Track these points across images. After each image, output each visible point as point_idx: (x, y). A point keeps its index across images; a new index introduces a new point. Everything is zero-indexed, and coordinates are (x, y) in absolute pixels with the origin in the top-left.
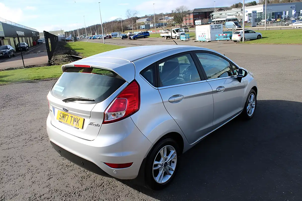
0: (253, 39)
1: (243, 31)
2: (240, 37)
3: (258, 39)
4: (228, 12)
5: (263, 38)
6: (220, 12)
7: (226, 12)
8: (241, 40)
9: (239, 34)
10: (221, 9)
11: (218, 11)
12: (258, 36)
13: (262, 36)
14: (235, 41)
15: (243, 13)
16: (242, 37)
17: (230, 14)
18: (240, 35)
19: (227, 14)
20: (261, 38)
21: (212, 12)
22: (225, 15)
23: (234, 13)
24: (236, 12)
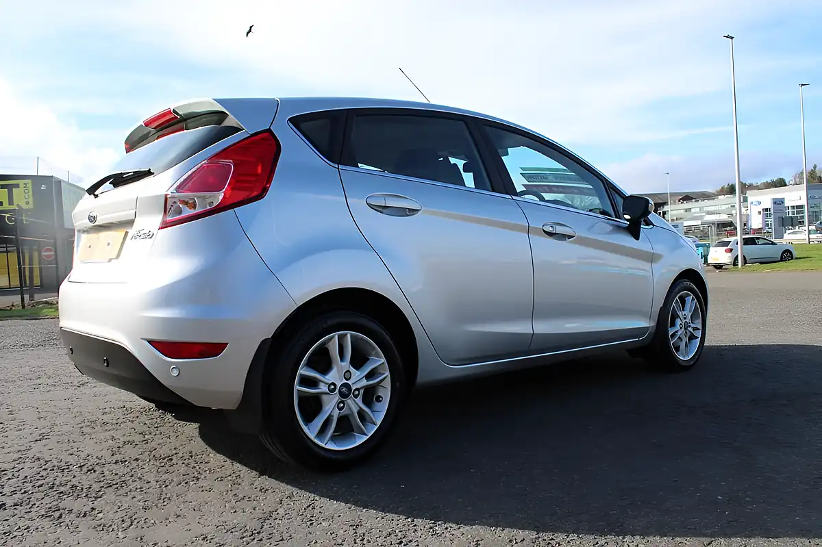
0: (769, 260)
1: (738, 238)
2: (729, 254)
3: (782, 260)
4: (708, 205)
5: (797, 258)
6: (686, 205)
7: (700, 203)
8: (735, 263)
9: (729, 247)
10: (687, 198)
11: (679, 201)
12: (782, 255)
13: (795, 254)
14: (719, 267)
15: (749, 208)
16: (737, 256)
17: (711, 209)
18: (731, 250)
19: (706, 209)
20: (792, 259)
21: (665, 204)
22: (699, 213)
23: (724, 207)
24: (729, 206)
